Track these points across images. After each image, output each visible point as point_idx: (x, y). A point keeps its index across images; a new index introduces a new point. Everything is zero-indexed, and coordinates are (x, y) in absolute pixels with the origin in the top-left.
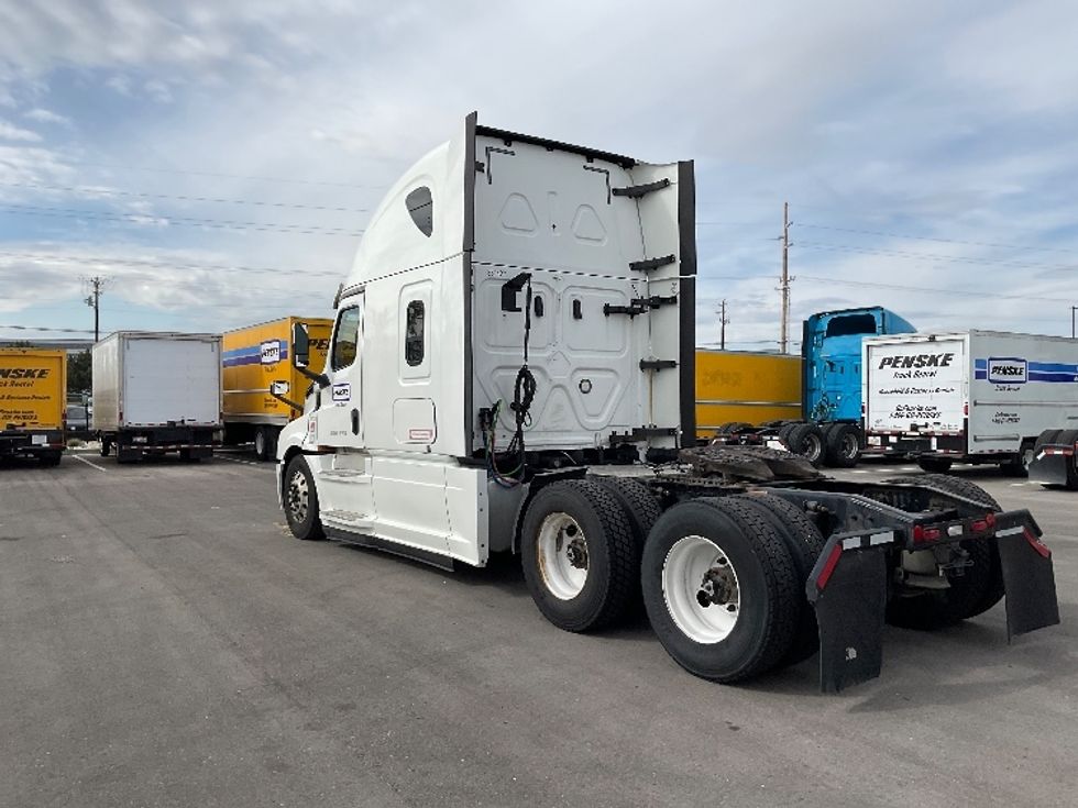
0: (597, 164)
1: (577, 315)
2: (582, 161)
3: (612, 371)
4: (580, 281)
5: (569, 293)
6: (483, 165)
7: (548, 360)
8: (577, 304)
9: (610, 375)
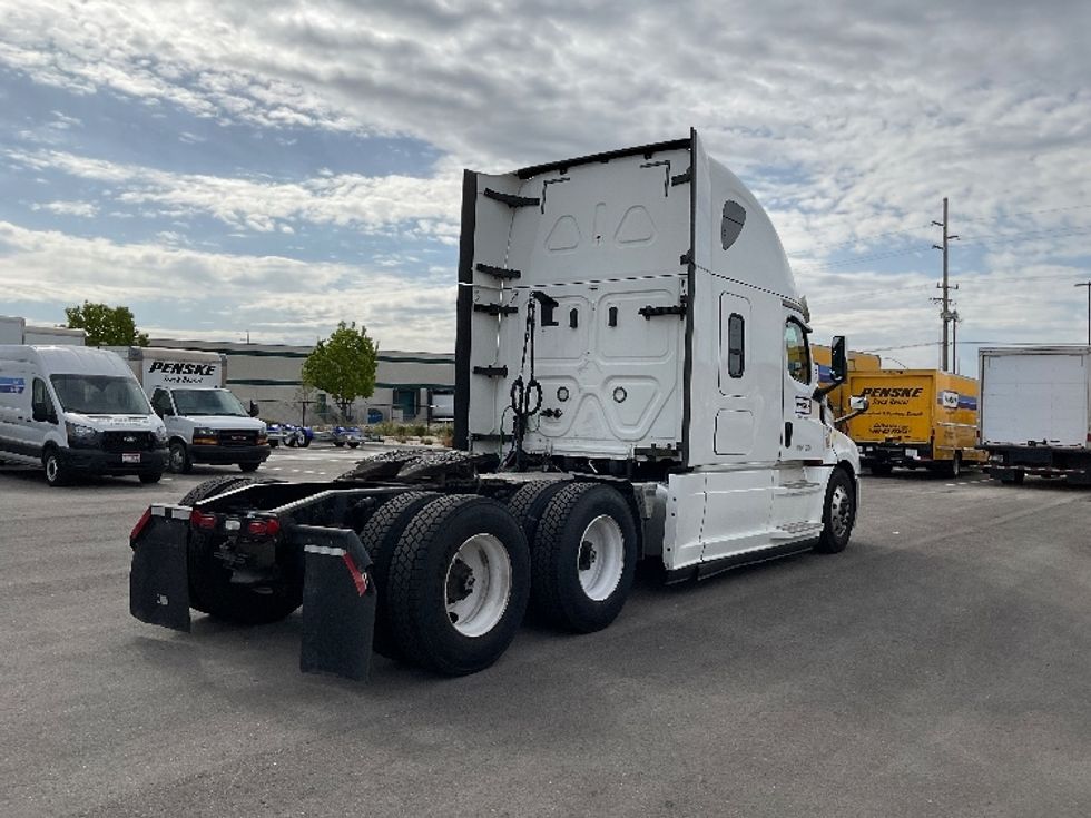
0: (658, 157)
1: (613, 323)
2: (641, 160)
3: (651, 377)
4: (614, 287)
5: (604, 303)
6: (538, 200)
7: (580, 369)
8: (613, 312)
9: (650, 383)
